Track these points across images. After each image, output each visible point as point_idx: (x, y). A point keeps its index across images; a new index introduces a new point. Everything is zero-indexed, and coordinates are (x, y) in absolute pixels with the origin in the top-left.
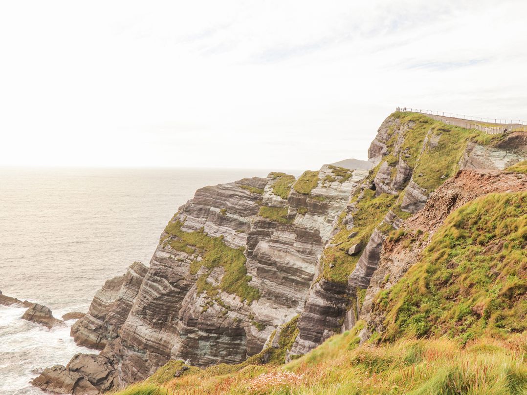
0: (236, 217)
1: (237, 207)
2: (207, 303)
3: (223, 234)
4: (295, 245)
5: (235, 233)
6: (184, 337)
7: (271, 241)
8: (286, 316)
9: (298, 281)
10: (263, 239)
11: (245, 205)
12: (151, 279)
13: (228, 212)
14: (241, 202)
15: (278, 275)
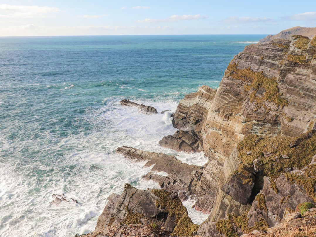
0: (270, 61)
1: (270, 55)
2: (257, 107)
3: (262, 70)
4: (311, 76)
5: (269, 70)
6: (244, 124)
7: (295, 74)
8: (305, 115)
9: (313, 96)
10: (290, 73)
11: (275, 54)
12: (222, 94)
13: (265, 58)
14: (273, 53)
15: (300, 93)
